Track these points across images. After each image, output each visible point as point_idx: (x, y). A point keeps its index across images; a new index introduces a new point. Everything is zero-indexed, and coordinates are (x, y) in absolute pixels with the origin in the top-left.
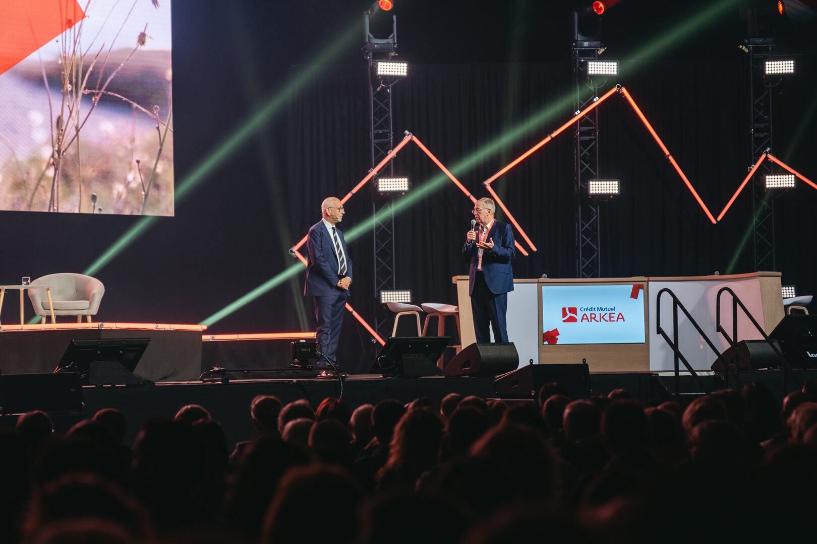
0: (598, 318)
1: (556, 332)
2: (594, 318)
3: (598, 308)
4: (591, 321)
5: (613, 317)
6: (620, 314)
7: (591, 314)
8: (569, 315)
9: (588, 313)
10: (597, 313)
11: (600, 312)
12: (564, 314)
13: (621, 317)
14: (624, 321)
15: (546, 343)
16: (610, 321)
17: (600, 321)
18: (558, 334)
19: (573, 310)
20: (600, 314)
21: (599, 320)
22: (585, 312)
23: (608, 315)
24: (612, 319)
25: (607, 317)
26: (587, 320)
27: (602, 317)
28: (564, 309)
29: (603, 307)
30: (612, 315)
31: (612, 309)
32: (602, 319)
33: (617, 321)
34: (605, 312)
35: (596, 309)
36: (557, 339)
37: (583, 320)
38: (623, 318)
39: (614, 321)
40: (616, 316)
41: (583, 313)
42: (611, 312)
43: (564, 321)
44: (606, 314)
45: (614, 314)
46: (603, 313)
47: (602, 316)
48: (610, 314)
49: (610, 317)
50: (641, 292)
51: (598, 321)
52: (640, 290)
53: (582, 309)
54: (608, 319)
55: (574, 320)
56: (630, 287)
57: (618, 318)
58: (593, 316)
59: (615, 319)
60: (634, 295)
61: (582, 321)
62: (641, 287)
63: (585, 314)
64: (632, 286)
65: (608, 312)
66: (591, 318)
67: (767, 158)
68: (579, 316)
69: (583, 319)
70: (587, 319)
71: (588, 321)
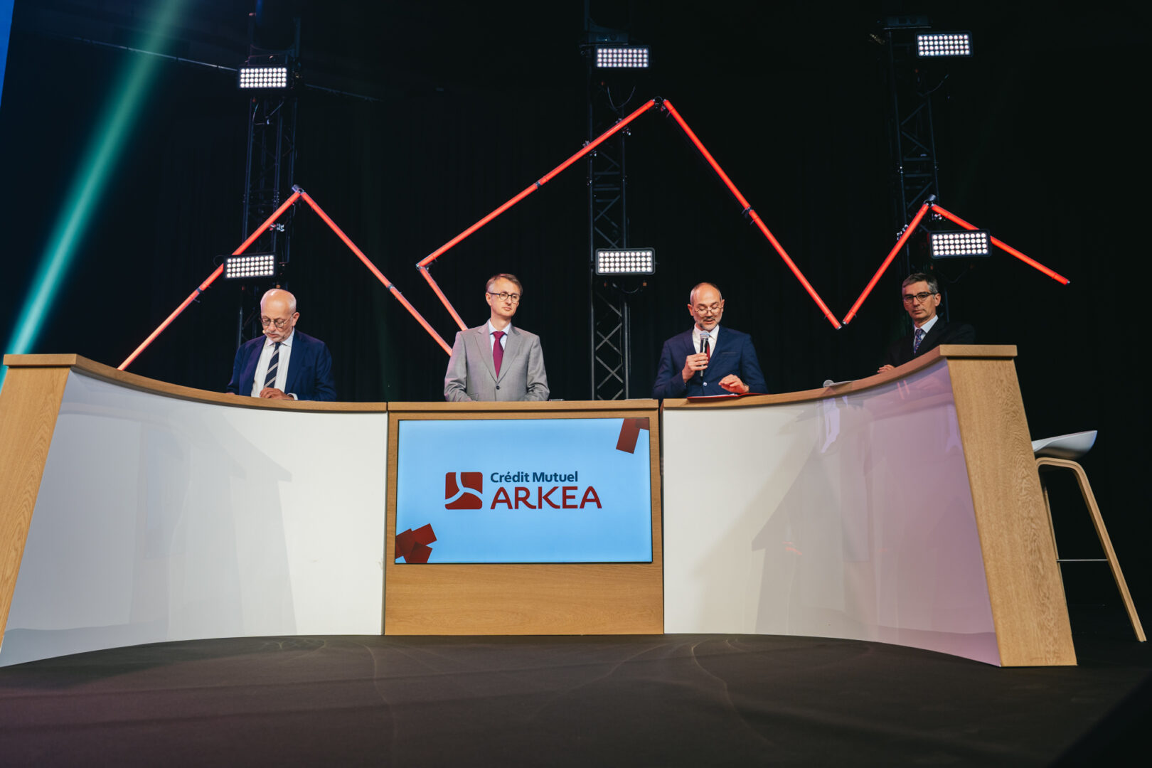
0: (533, 500)
1: (427, 534)
2: (524, 500)
3: (535, 474)
4: (517, 507)
5: (573, 497)
6: (591, 489)
7: (517, 489)
8: (463, 490)
9: (510, 488)
10: (533, 487)
11: (541, 484)
12: (451, 488)
13: (591, 497)
14: (599, 506)
15: (401, 560)
16: (565, 506)
17: (540, 507)
18: (433, 538)
19: (474, 480)
20: (540, 489)
21: (537, 505)
22: (504, 484)
23: (559, 492)
24: (569, 502)
25: (557, 498)
26: (506, 505)
27: (544, 498)
28: (450, 478)
29: (549, 473)
30: (569, 493)
31: (569, 478)
32: (544, 501)
33: (582, 506)
34: (553, 484)
35: (530, 478)
36: (430, 549)
37: (498, 505)
38: (596, 500)
39: (575, 507)
40: (579, 495)
41: (499, 485)
42: (567, 484)
43: (449, 507)
44: (555, 488)
45: (575, 488)
46: (547, 487)
47: (543, 494)
48: (565, 489)
49: (565, 497)
50: (644, 435)
51: (534, 507)
52: (642, 431)
53: (496, 478)
54: (559, 501)
55: (474, 503)
56: (615, 425)
57: (585, 500)
58: (522, 494)
59: (578, 501)
60: (627, 443)
61: (493, 507)
62: (645, 424)
63: (502, 490)
64: (621, 421)
65: (561, 485)
66: (517, 499)
67: (931, 212)
68: (487, 495)
69: (496, 501)
70: (507, 501)
71: (510, 507)
